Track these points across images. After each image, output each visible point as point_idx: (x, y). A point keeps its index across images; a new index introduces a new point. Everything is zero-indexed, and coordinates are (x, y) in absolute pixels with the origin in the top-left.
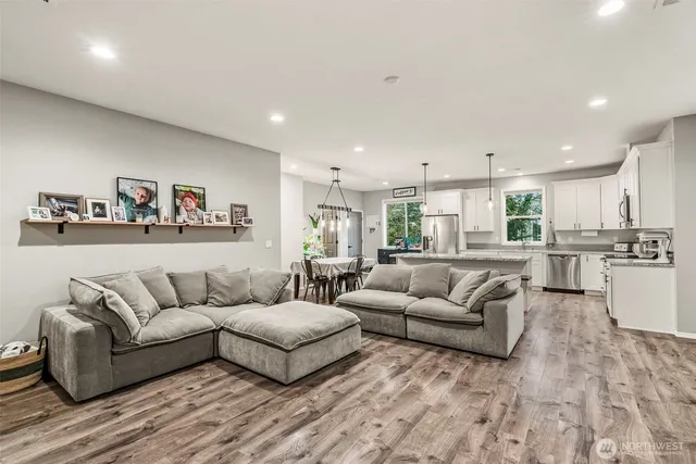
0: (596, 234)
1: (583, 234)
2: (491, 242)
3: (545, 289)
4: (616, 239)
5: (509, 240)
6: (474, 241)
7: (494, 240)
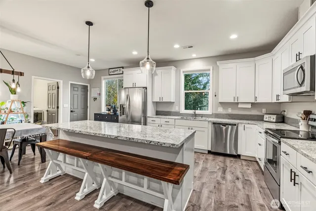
0: (249, 106)
1: (240, 106)
2: (173, 110)
3: (209, 152)
4: (264, 111)
5: (186, 108)
6: (161, 109)
7: (175, 109)
